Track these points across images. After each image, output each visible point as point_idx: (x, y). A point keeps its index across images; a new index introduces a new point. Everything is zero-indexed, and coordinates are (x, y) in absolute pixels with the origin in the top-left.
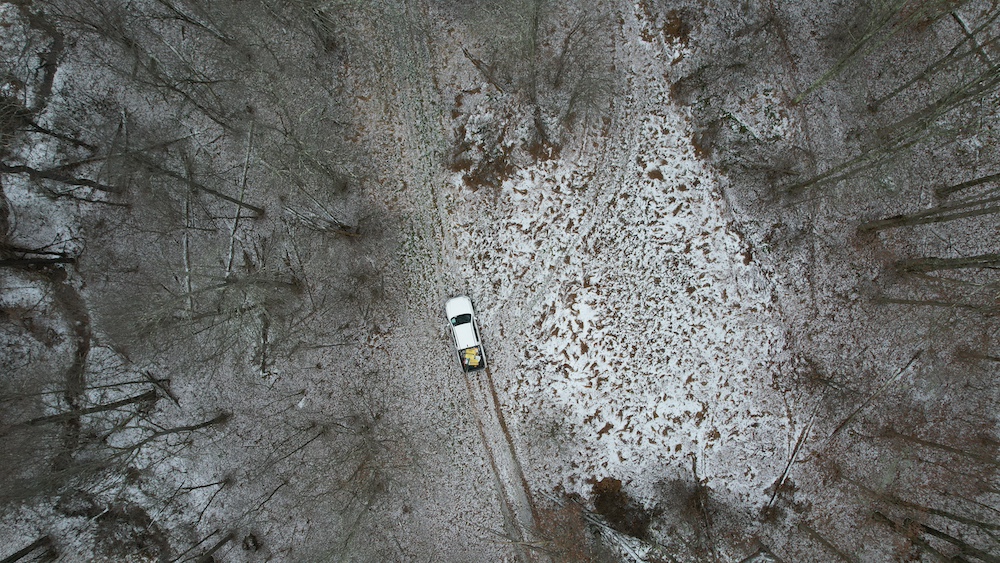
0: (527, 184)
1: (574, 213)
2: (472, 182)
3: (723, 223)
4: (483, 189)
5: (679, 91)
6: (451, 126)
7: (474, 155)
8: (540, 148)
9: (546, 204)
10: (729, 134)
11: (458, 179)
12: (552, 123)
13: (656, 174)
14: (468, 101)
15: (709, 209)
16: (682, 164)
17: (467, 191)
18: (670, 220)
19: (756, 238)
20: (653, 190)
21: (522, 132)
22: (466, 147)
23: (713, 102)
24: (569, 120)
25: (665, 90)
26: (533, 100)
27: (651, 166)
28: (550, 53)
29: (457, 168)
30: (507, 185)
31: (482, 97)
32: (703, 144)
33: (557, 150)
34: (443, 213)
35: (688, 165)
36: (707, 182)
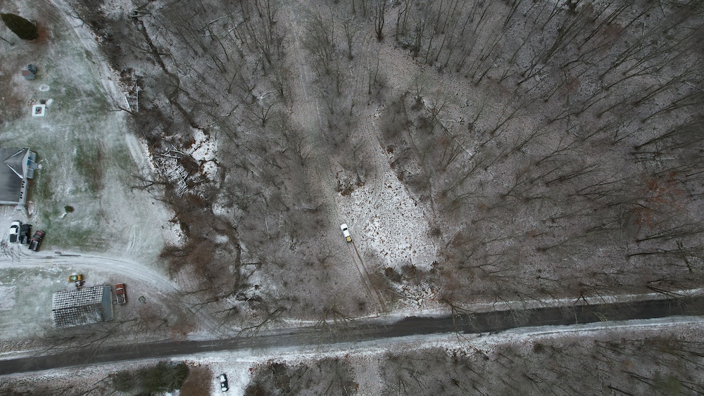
0: (357, 193)
1: (370, 199)
2: (343, 194)
3: (408, 197)
4: (346, 196)
5: (392, 165)
6: (336, 181)
7: (343, 187)
8: (359, 184)
9: (363, 197)
10: (407, 174)
11: (340, 194)
12: (362, 177)
13: (390, 187)
14: (340, 174)
15: (404, 193)
16: (396, 183)
17: (342, 197)
18: (395, 198)
19: (417, 200)
20: (389, 190)
21: (355, 180)
22: (341, 186)
23: (402, 167)
24: (366, 176)
25: (389, 165)
26: (356, 172)
27: (388, 185)
28: (359, 160)
29: (339, 191)
30: (352, 194)
31: (343, 173)
32: (400, 178)
33: (364, 184)
34: (337, 203)
35: (397, 183)
36: (403, 187)
